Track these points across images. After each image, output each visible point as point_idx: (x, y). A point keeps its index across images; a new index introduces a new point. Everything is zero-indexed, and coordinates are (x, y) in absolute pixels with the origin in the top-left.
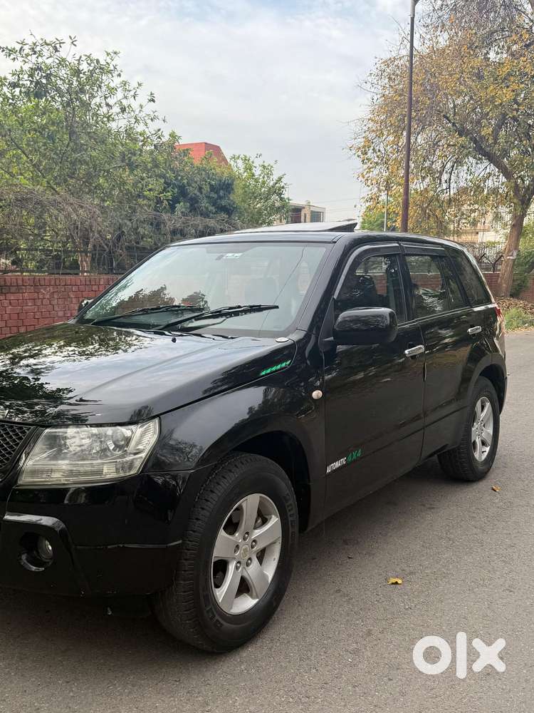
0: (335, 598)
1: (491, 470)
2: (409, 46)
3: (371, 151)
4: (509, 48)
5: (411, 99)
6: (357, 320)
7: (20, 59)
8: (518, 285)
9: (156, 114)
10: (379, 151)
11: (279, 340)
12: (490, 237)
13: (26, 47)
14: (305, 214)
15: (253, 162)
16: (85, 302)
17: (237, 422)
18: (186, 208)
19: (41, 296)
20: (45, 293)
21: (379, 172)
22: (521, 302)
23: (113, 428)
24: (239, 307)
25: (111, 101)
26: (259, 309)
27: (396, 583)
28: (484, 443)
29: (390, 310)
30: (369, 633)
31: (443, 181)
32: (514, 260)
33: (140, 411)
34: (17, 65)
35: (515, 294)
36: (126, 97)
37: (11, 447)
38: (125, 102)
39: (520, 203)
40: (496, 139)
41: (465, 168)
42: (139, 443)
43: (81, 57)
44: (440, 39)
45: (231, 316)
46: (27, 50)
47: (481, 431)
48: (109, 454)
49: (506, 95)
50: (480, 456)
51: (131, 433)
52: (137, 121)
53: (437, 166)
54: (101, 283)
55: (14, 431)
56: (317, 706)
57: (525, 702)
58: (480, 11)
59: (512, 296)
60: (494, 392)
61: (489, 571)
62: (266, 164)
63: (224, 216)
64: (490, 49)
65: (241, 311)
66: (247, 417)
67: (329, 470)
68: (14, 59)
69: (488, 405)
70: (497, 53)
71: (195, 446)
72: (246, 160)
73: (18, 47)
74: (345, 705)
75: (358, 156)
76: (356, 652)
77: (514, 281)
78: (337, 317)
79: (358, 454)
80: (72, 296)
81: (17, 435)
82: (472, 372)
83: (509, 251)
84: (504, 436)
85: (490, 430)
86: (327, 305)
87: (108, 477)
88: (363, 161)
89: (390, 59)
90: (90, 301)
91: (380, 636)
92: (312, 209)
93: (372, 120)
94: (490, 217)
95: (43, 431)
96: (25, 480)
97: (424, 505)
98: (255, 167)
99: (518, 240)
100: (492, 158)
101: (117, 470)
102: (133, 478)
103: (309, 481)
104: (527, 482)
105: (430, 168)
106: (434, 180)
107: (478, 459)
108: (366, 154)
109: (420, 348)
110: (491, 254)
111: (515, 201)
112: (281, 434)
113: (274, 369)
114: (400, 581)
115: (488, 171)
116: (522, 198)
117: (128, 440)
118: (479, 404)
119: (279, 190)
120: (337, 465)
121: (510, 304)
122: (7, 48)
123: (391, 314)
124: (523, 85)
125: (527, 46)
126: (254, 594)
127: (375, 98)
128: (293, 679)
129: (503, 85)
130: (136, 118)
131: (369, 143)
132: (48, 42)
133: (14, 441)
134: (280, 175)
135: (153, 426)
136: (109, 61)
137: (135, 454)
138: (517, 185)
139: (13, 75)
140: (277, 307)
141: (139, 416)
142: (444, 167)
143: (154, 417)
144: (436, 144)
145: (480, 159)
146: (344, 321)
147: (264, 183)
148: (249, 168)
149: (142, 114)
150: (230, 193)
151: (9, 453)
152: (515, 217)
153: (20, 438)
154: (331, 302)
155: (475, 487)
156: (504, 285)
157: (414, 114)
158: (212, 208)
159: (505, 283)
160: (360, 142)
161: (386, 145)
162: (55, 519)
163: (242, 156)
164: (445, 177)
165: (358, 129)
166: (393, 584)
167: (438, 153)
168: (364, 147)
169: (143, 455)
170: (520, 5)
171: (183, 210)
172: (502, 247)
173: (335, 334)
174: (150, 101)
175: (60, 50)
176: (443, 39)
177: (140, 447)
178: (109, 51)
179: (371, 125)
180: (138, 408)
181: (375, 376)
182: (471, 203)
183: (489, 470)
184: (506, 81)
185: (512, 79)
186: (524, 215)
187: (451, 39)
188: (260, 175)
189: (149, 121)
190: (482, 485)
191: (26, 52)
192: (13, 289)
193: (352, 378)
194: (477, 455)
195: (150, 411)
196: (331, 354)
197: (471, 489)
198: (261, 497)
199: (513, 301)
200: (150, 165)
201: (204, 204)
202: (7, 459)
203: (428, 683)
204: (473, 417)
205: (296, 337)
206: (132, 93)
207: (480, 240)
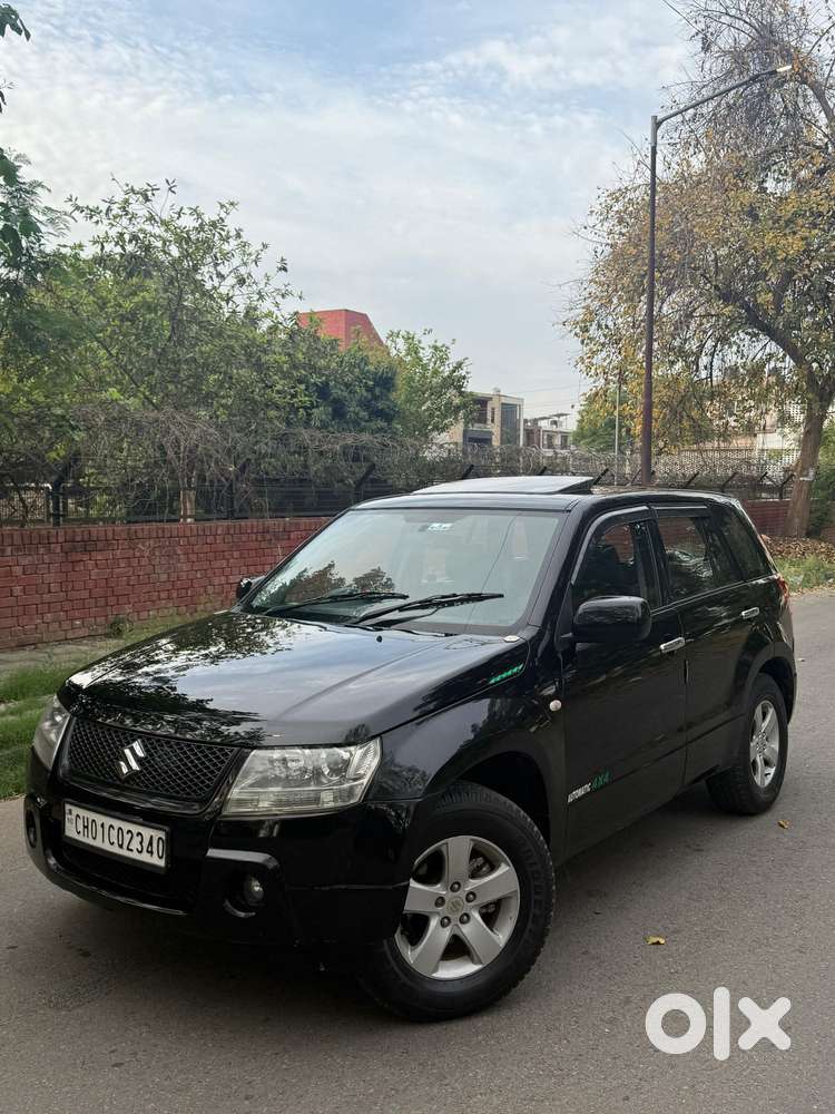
0: (582, 961)
1: (778, 799)
2: (648, 173)
3: (594, 326)
4: (794, 175)
5: (652, 253)
6: (600, 611)
7: (106, 222)
8: (818, 518)
9: (289, 288)
10: (607, 327)
11: (507, 639)
12: (773, 441)
13: (114, 207)
14: (493, 409)
15: (420, 342)
16: (245, 581)
17: (462, 743)
18: (327, 415)
19: (138, 554)
20: (144, 548)
21: (608, 358)
22: (823, 545)
23: (327, 750)
24: (455, 595)
25: (224, 269)
26: (479, 598)
27: (658, 943)
28: (767, 763)
29: (641, 600)
30: (628, 1001)
31: (701, 365)
32: (810, 483)
33: (357, 730)
34: (102, 229)
35: (814, 532)
36: (245, 264)
37: (212, 772)
38: (243, 271)
39: (817, 398)
40: (778, 308)
41: (735, 348)
42: (358, 768)
43: (181, 209)
44: (694, 161)
45: (444, 607)
46: (116, 210)
47: (763, 747)
48: (325, 781)
49: (794, 245)
50: (763, 780)
51: (348, 755)
52: (261, 297)
53: (693, 345)
54: (219, 532)
55: (214, 753)
56: (572, 1080)
57: (816, 1075)
58: (751, 120)
59: (809, 535)
60: (779, 694)
61: (774, 928)
62: (439, 344)
63: (381, 423)
64: (767, 176)
65: (457, 601)
66: (472, 736)
67: (570, 800)
68: (97, 222)
69: (771, 711)
70: (778, 181)
71: (417, 771)
72: (409, 338)
73: (103, 207)
74: (604, 1079)
75: (576, 334)
76: (612, 1021)
77: (811, 512)
78: (577, 608)
79: (604, 779)
80: (179, 552)
81: (218, 757)
82: (749, 665)
83: (803, 469)
84: (793, 751)
85: (776, 746)
86: (563, 594)
87: (326, 806)
88: (583, 342)
89: (620, 190)
90: (254, 581)
91: (640, 1004)
92: (503, 400)
93: (596, 282)
94: (772, 417)
95: (248, 754)
96: (231, 810)
97: (689, 847)
98: (423, 349)
99: (815, 452)
100: (772, 334)
101: (335, 800)
102: (354, 808)
103: (547, 813)
104: (825, 815)
105: (681, 348)
106: (688, 367)
107: (759, 783)
108: (587, 331)
109: (678, 642)
110: (775, 472)
111: (810, 396)
112: (515, 755)
113: (504, 676)
114: (662, 941)
115: (768, 350)
116: (821, 390)
117: (347, 763)
118: (759, 711)
119: (459, 381)
120: (579, 792)
121: (807, 549)
122: (87, 208)
123: (643, 605)
124: (817, 231)
125: (821, 172)
126: (475, 958)
127: (599, 251)
128: (541, 1050)
129: (788, 231)
130: (259, 293)
131: (591, 314)
132: (136, 189)
133: (215, 765)
134: (460, 359)
135: (374, 746)
136: (223, 215)
137: (355, 780)
138: (811, 372)
139: (95, 243)
140: (501, 596)
141: (356, 737)
142: (702, 346)
143: (374, 737)
144: (690, 316)
145: (756, 335)
146: (586, 613)
147: (436, 373)
148: (413, 350)
149: (270, 289)
150: (389, 390)
151: (209, 779)
152: (809, 419)
153: (222, 762)
154: (568, 590)
155: (754, 823)
156: (797, 520)
157: (657, 274)
158: (364, 414)
159: (798, 517)
160: (579, 313)
161: (618, 318)
162: (267, 856)
163: (403, 333)
164: (704, 360)
165: (574, 294)
166: (653, 944)
167: (693, 326)
168: (584, 321)
169: (365, 781)
170: (809, 114)
171: (324, 417)
172: (791, 459)
173: (574, 629)
174: (280, 269)
175: (152, 198)
176: (698, 162)
177: (362, 772)
178: (224, 202)
179: (593, 288)
180: (353, 727)
181: (623, 676)
182: (743, 399)
183: (775, 799)
184: (791, 225)
185: (800, 221)
186: (823, 417)
187: (709, 162)
188: (430, 360)
189: (279, 299)
190: (766, 820)
191: (114, 212)
192: (100, 545)
193: (591, 684)
194: (758, 779)
195: (367, 731)
196: (570, 653)
197: (751, 826)
198: (472, 840)
199: (810, 543)
200: (285, 367)
201: (353, 408)
202: (208, 786)
203: (701, 1055)
204: (751, 729)
205: (527, 634)
206: (253, 257)
207: (759, 446)
